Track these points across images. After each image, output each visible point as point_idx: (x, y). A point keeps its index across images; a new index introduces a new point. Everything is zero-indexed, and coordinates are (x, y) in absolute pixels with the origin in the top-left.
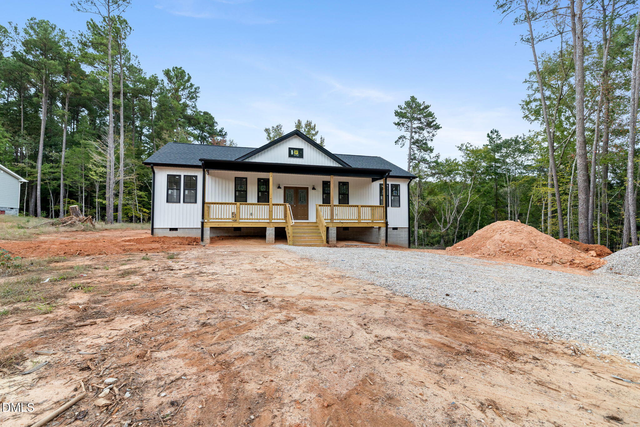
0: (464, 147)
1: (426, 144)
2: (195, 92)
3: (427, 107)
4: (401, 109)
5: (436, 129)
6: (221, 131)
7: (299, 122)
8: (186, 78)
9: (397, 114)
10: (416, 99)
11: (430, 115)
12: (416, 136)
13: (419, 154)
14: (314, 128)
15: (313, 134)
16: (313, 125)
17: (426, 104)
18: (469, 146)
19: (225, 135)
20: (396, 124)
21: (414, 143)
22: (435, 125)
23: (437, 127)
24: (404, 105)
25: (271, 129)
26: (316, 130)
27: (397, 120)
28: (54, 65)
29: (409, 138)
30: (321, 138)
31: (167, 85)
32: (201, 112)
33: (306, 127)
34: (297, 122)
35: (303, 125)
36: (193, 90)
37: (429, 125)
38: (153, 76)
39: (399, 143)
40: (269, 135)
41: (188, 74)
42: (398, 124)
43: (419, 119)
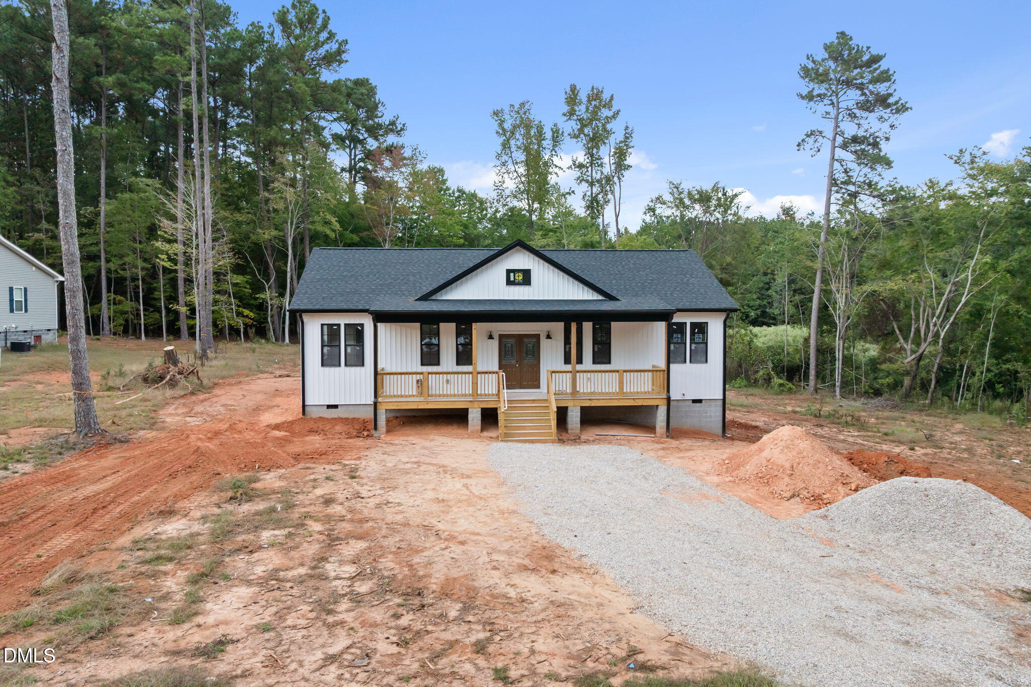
0: (967, 158)
1: (875, 145)
2: (339, 52)
3: (876, 59)
4: (814, 62)
5: (898, 111)
6: (393, 123)
7: (573, 88)
8: (319, 22)
9: (806, 73)
10: (851, 39)
11: (885, 77)
12: (850, 129)
13: (860, 173)
14: (608, 105)
15: (607, 117)
16: (606, 96)
17: (875, 51)
18: (979, 153)
19: (402, 130)
20: (803, 98)
21: (844, 146)
22: (897, 103)
23: (902, 109)
24: (820, 54)
25: (507, 109)
26: (614, 109)
27: (804, 87)
28: (87, 47)
29: (831, 136)
30: (627, 128)
31: (280, 40)
32: (347, 80)
33: (589, 101)
34: (568, 90)
35: (583, 96)
36: (334, 46)
37: (883, 101)
38: (252, 24)
39: (807, 147)
40: (501, 123)
41: (324, 12)
42: (810, 97)
43: (861, 87)
